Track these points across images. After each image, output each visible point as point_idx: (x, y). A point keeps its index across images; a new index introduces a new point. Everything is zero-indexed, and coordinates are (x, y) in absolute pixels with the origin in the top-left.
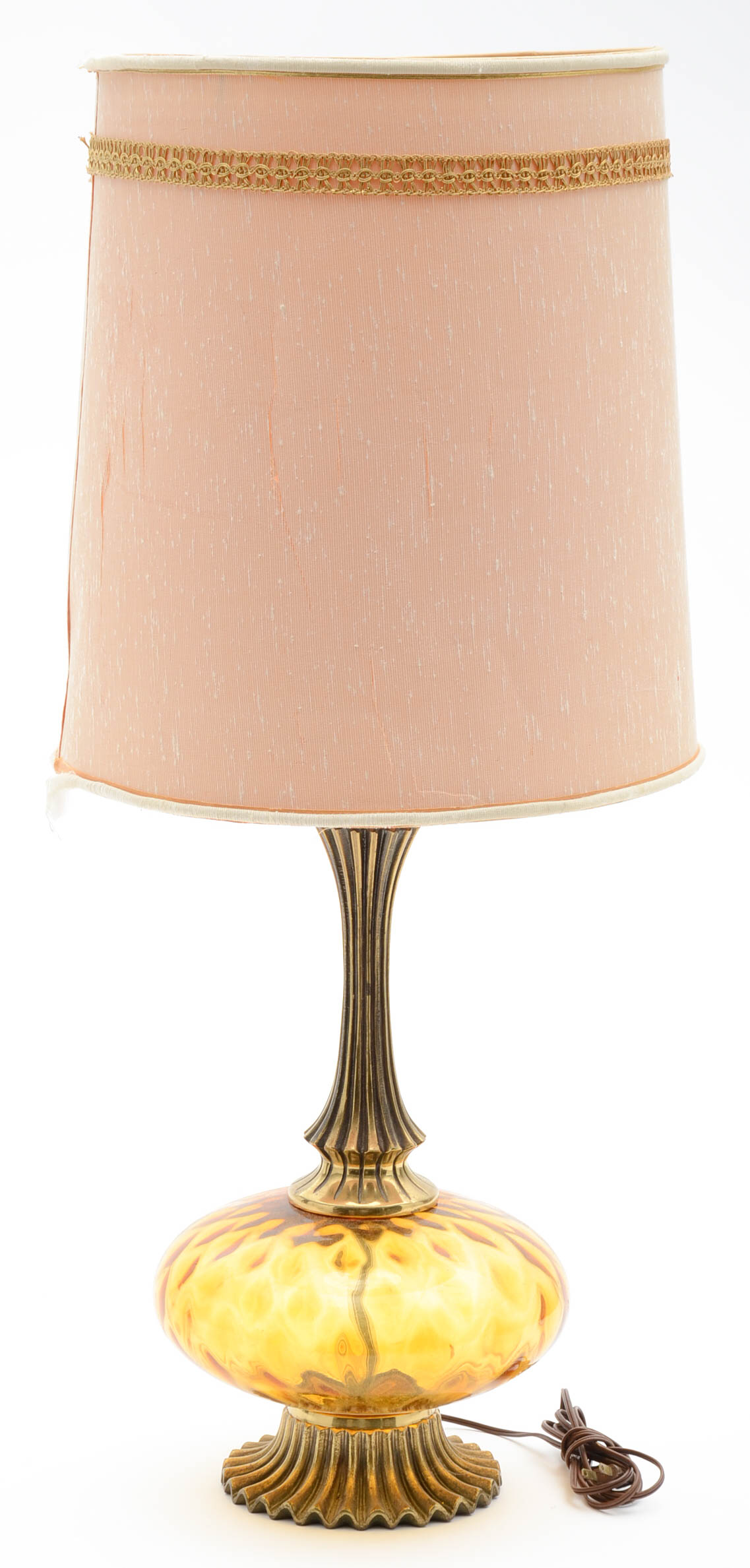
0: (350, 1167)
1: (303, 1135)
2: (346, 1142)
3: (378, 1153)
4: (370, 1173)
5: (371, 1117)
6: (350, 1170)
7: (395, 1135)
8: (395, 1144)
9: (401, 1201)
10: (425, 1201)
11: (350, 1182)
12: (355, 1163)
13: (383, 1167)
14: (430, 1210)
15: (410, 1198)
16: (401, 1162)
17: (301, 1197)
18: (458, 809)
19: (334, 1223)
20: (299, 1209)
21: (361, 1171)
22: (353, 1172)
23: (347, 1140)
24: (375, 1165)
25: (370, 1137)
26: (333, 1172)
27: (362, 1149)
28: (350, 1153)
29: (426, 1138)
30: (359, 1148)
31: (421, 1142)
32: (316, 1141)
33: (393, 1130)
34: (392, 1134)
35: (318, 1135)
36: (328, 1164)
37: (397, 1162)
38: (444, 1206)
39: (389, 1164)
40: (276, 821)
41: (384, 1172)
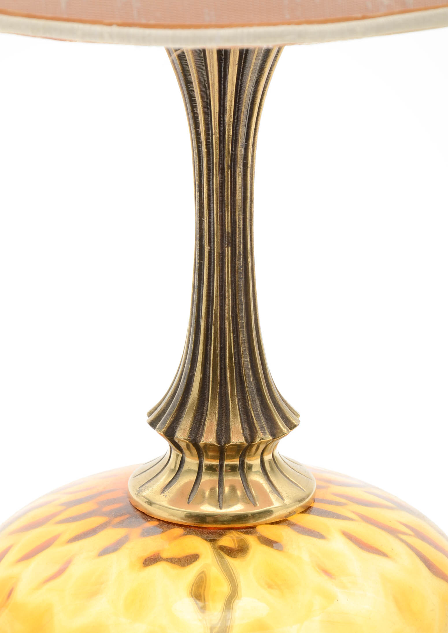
0: (206, 462)
1: (146, 419)
2: (202, 432)
3: (244, 444)
4: (233, 468)
5: (233, 400)
6: (206, 466)
7: (263, 420)
8: (264, 433)
9: (271, 503)
10: (301, 501)
11: (207, 481)
12: (213, 458)
13: (248, 461)
14: (307, 509)
15: (282, 498)
16: (269, 454)
17: (144, 497)
18: (364, 18)
19: (189, 533)
20: (143, 513)
21: (221, 466)
22: (210, 468)
23: (203, 429)
24: (238, 459)
25: (232, 426)
26: (185, 467)
27: (223, 440)
28: (206, 445)
29: (300, 419)
30: (218, 439)
31: (295, 426)
32: (163, 430)
33: (261, 415)
34: (259, 420)
35: (165, 420)
36: (178, 456)
37: (265, 454)
38: (322, 501)
39: (255, 458)
40: (112, 39)
41: (250, 467)
